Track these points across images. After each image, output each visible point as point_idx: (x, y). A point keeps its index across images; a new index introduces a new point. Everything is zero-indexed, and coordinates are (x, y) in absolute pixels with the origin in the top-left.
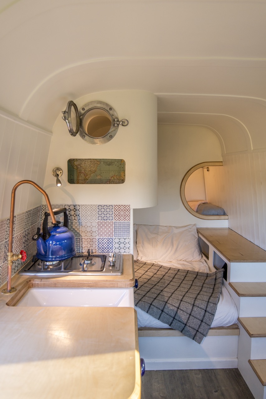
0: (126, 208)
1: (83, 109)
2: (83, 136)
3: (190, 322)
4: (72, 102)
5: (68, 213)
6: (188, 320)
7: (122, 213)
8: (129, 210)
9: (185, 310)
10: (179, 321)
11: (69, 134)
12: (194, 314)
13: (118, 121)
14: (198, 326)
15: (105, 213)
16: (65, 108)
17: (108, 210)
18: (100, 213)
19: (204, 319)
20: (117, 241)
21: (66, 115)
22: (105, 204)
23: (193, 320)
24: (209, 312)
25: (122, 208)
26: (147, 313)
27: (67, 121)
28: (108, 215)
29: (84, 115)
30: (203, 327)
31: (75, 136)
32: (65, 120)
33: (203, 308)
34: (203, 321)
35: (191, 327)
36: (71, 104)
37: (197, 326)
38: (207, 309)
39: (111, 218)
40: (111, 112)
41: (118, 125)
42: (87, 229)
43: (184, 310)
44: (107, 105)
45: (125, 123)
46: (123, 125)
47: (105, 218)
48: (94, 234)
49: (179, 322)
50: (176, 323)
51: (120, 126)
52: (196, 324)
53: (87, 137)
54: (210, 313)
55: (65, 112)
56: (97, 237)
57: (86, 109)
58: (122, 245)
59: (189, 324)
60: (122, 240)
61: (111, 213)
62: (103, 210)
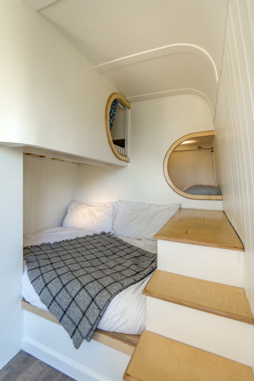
3: (70, 310)
6: (69, 306)
9: (70, 291)
10: (59, 305)
12: (78, 300)
14: (79, 320)
19: (88, 312)
23: (75, 308)
24: (96, 303)
26: (32, 282)
30: (84, 324)
33: (91, 294)
34: (86, 314)
35: (71, 319)
37: (77, 319)
38: (96, 298)
43: (68, 290)
49: (58, 307)
50: (54, 307)
52: (76, 315)
54: (97, 305)
59: (69, 312)
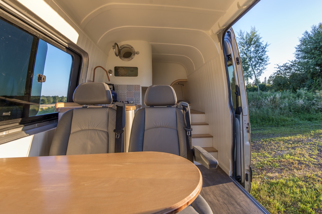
0: (139, 86)
1: (121, 47)
2: (120, 57)
4: (116, 43)
5: (114, 86)
7: (137, 88)
8: (139, 87)
11: (115, 55)
13: (135, 52)
15: (130, 88)
16: (113, 45)
17: (131, 87)
18: (128, 88)
20: (135, 99)
21: (114, 47)
22: (130, 84)
25: (137, 86)
27: (114, 49)
28: (131, 89)
29: (121, 49)
31: (118, 56)
32: (113, 49)
36: (116, 44)
39: (132, 90)
40: (132, 49)
41: (135, 53)
42: (122, 95)
44: (130, 46)
45: (137, 53)
46: (137, 54)
47: (130, 90)
48: (125, 97)
51: (136, 54)
53: (122, 58)
55: (113, 46)
56: (126, 98)
57: (122, 47)
58: (137, 101)
60: (137, 99)
61: (132, 88)
62: (129, 87)
